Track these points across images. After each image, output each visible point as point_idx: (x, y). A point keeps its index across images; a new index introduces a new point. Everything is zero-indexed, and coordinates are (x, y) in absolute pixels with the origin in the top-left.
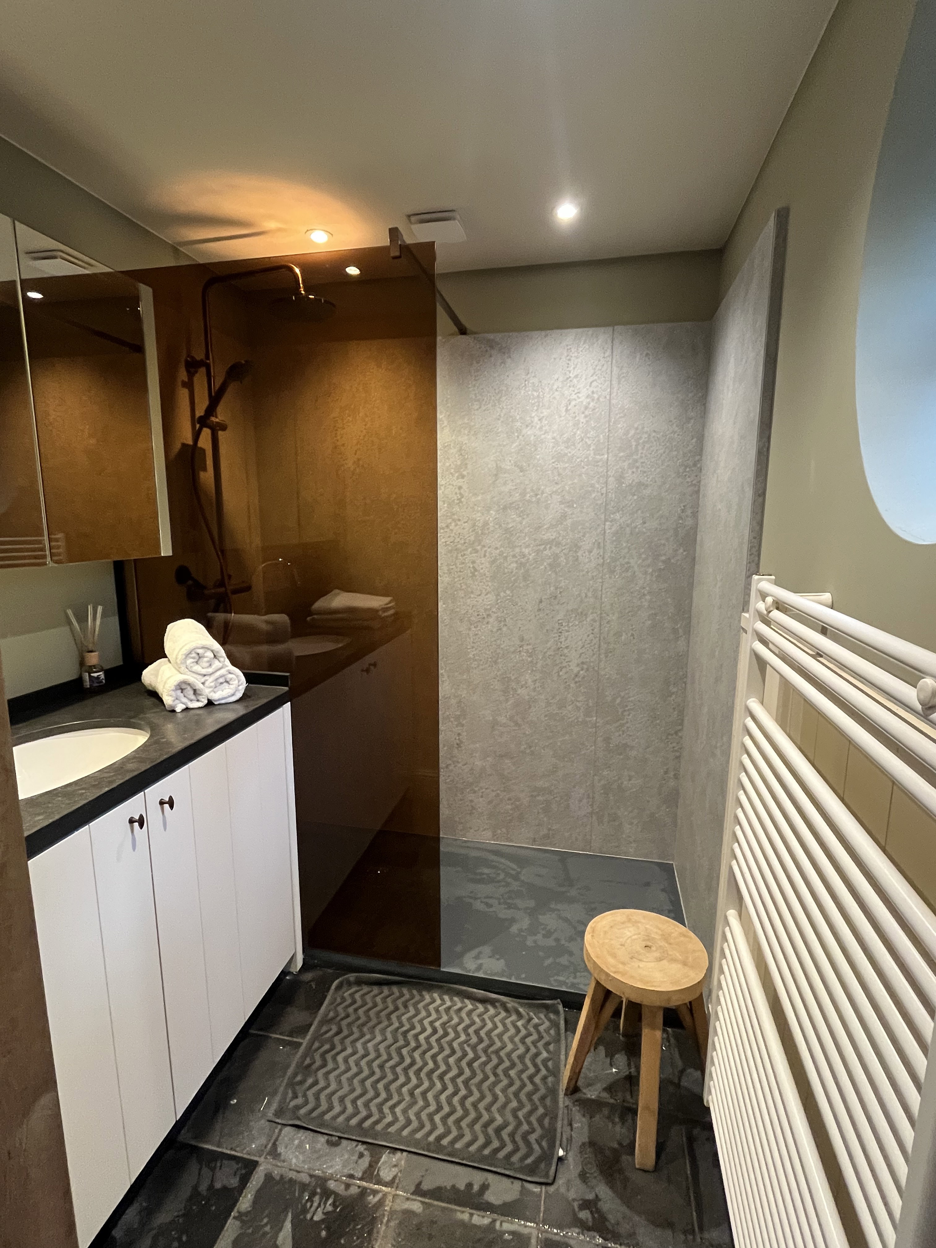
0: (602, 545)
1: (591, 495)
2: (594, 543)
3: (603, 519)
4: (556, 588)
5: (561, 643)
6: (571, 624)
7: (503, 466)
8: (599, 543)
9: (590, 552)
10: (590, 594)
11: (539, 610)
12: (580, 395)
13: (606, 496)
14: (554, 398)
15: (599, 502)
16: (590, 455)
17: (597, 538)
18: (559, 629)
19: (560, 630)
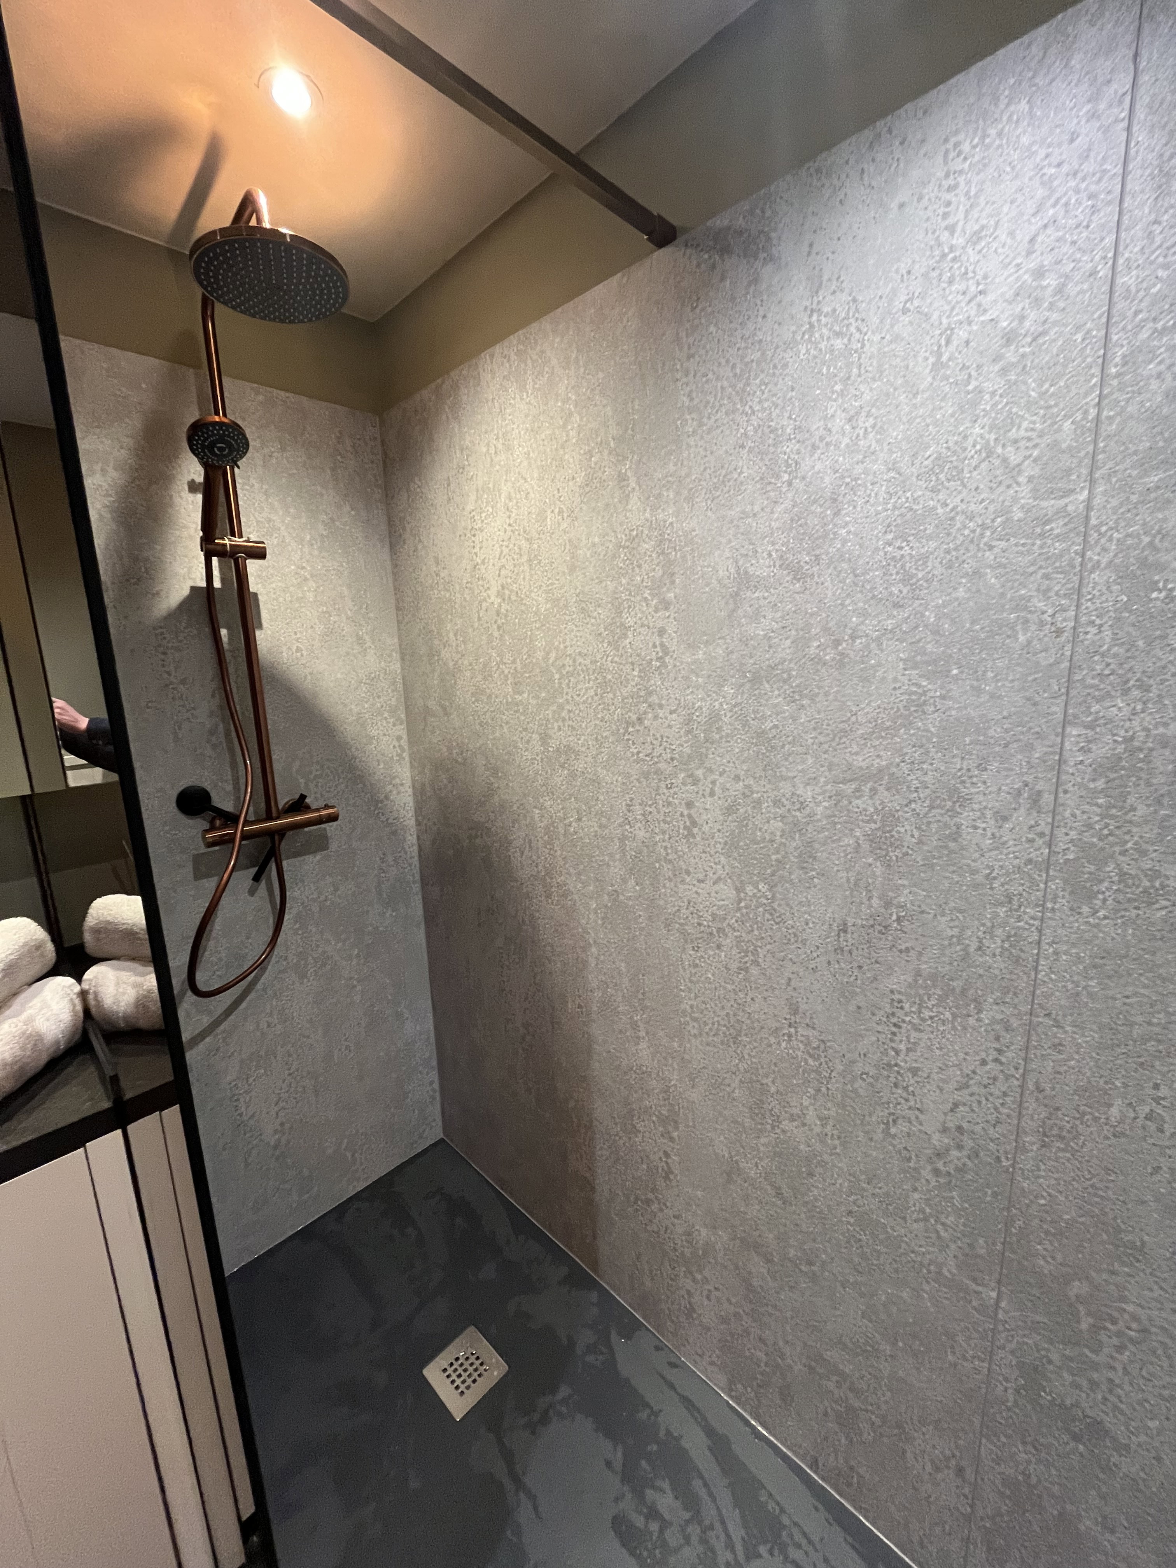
0: (1047, 799)
1: (1014, 636)
2: (1019, 793)
3: (1060, 716)
4: (888, 904)
5: (897, 1053)
6: (926, 1014)
7: (751, 570)
8: (1039, 793)
9: (1002, 818)
10: (994, 945)
11: (839, 950)
12: (986, 300)
13: (1075, 635)
14: (897, 338)
15: (1045, 660)
16: (1015, 500)
17: (1029, 779)
18: (893, 1014)
19: (894, 1020)
